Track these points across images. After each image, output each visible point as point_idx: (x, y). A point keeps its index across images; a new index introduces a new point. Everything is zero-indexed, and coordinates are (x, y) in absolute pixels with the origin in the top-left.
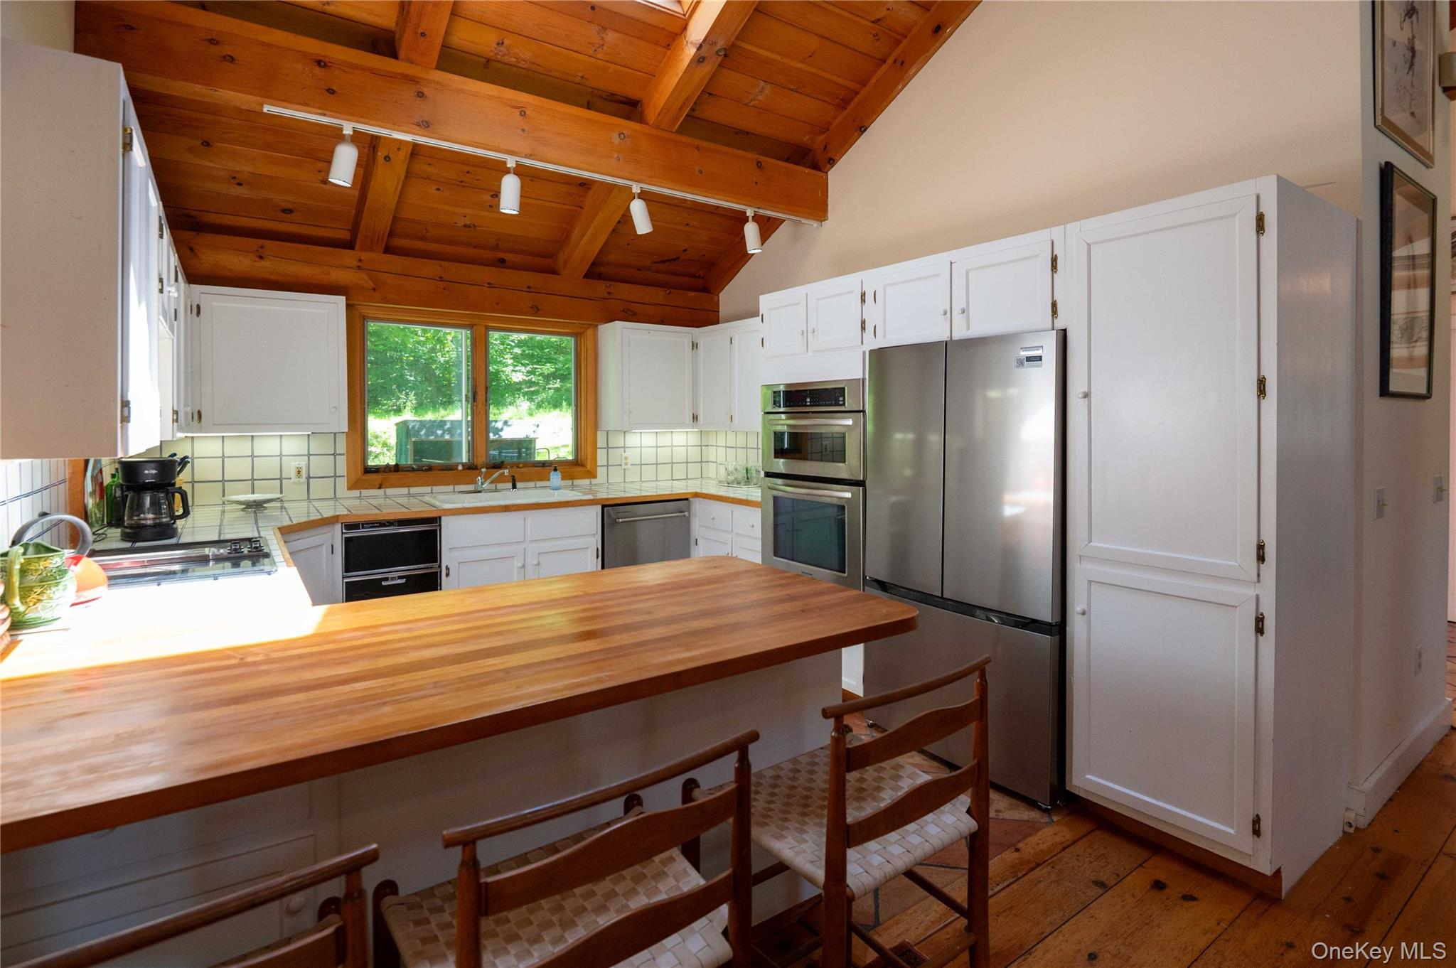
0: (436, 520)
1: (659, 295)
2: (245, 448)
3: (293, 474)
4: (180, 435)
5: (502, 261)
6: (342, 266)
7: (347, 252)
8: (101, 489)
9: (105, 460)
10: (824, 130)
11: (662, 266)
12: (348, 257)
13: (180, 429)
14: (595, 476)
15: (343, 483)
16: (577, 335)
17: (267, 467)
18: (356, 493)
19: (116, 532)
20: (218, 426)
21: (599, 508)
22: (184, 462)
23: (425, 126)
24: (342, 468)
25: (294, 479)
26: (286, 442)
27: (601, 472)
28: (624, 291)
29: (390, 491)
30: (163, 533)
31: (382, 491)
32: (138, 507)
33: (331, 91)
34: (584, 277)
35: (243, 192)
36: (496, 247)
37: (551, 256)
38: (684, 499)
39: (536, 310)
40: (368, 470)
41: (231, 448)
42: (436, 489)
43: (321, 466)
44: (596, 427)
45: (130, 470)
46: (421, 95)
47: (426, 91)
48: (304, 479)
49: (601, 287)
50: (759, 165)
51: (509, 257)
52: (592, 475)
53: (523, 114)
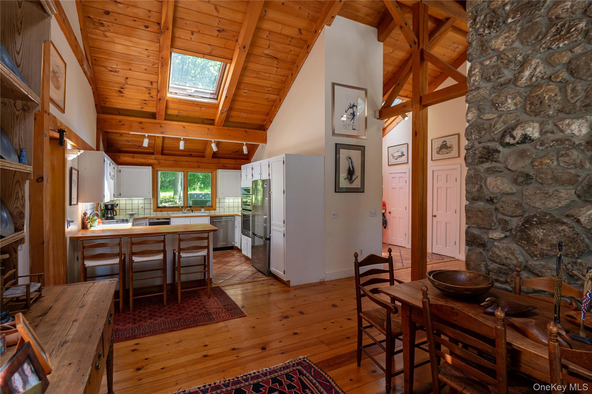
0: (169, 219)
1: (233, 161)
2: (130, 202)
3: (141, 208)
4: (115, 199)
5: (191, 155)
6: (151, 159)
7: (152, 156)
8: (101, 210)
9: (102, 204)
10: (265, 120)
11: (235, 153)
12: (153, 157)
13: (115, 198)
14: (216, 210)
15: (152, 210)
16: (212, 173)
17: (135, 206)
18: (155, 213)
19: (104, 219)
20: (124, 197)
21: (209, 217)
22: (117, 205)
23: (162, 133)
24: (152, 207)
25: (141, 209)
26: (139, 201)
27: (217, 209)
28: (223, 161)
29: (163, 213)
30: (112, 218)
31: (161, 213)
32: (107, 214)
33: (143, 128)
34: (212, 158)
35: (129, 143)
36: (189, 151)
37: (204, 153)
38: (233, 216)
39: (199, 167)
40: (158, 207)
41: (128, 202)
42: (174, 212)
43: (148, 206)
44: (216, 197)
45: (106, 206)
46: (161, 126)
47: (162, 125)
48: (143, 209)
49: (216, 160)
50: (246, 131)
51: (193, 154)
52: (215, 210)
53: (184, 127)
